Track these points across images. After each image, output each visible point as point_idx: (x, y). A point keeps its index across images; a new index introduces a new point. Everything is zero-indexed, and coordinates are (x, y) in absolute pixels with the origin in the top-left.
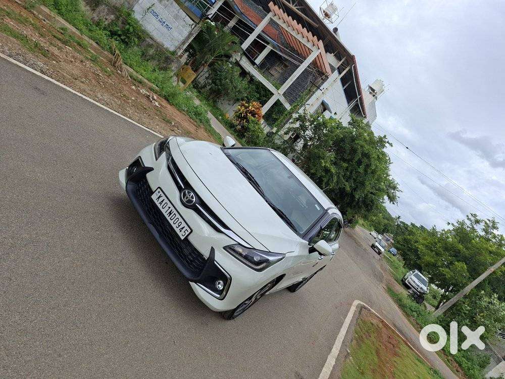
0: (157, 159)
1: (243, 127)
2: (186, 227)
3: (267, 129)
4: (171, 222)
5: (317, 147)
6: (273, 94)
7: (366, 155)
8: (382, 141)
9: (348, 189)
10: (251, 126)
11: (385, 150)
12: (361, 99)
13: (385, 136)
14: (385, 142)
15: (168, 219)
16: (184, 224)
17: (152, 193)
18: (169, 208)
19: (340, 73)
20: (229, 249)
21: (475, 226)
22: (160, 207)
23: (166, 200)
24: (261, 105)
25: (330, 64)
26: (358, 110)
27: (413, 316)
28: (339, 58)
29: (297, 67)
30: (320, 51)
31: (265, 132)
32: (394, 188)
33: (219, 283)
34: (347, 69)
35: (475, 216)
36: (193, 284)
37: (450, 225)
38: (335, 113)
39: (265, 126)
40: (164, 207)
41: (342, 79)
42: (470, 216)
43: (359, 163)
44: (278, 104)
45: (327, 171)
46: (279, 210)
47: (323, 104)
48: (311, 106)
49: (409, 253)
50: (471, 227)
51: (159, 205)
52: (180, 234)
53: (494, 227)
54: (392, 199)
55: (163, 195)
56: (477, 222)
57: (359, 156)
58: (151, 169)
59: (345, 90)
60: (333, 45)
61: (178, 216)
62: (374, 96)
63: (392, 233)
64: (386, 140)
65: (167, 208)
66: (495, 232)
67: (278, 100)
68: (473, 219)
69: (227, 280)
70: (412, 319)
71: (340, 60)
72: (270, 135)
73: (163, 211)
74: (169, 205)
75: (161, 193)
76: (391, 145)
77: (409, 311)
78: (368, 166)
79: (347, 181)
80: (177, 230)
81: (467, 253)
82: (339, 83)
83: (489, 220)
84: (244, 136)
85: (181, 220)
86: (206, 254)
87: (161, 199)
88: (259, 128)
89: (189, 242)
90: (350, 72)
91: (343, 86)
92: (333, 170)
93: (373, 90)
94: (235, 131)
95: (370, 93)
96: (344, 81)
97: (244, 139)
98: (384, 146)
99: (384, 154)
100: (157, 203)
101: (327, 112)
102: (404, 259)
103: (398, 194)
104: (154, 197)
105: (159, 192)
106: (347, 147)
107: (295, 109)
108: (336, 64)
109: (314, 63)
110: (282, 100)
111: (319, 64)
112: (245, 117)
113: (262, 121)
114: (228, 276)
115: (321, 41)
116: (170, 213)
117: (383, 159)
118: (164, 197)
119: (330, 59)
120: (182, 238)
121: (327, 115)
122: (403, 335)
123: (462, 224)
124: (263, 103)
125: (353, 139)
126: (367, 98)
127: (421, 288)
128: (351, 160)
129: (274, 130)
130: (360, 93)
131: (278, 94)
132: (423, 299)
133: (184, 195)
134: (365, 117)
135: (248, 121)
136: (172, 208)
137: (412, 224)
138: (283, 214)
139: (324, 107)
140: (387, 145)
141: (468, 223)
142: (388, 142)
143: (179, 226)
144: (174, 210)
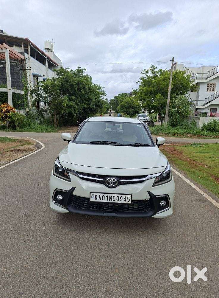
0: (70, 181)
1: (10, 123)
2: (127, 196)
3: (22, 113)
4: (116, 201)
5: (54, 99)
6: (7, 92)
7: (79, 83)
8: (80, 71)
9: (86, 106)
10: (14, 118)
11: (84, 74)
12: (48, 58)
13: (79, 67)
14: (81, 70)
15: (112, 201)
16: (124, 196)
17: (89, 199)
18: (107, 196)
19: (28, 53)
21: (148, 75)
22: (102, 201)
23: (102, 195)
24: (6, 103)
25: (18, 52)
26: (51, 65)
28: (19, 45)
29: (5, 68)
30: (8, 50)
31: (24, 114)
32: (100, 88)
34: (29, 48)
35: (144, 70)
36: (155, 216)
37: (138, 83)
38: (44, 75)
39: (19, 112)
40: (103, 199)
41: (31, 55)
42: (143, 72)
43: (79, 89)
44: (14, 95)
45: (69, 106)
47: (34, 75)
48: (31, 82)
49: (127, 110)
50: (146, 76)
51: (100, 201)
52: (126, 202)
53: (155, 68)
54: (103, 94)
55: (96, 194)
56: (147, 72)
57: (76, 87)
58: (73, 189)
59: (37, 60)
60: (13, 41)
61: (116, 196)
62: (51, 51)
63: (110, 108)
64: (81, 69)
65: (106, 198)
66: (156, 70)
67: (12, 93)
68: (144, 72)
70: (160, 134)
71: (22, 46)
72: (27, 114)
73: (105, 201)
74: (106, 195)
75: (94, 194)
78: (84, 88)
79: (82, 103)
80: (123, 202)
81: (155, 89)
82: (32, 58)
83: (151, 67)
84: (16, 127)
85: (120, 196)
86: (147, 197)
87: (98, 197)
88: (19, 116)
89: (134, 201)
90: (31, 48)
91: (35, 58)
92: (72, 103)
93: (48, 49)
94: (8, 128)
95: (48, 51)
96: (32, 55)
97: (18, 128)
98: (82, 72)
99: (86, 76)
100: (98, 201)
101: (39, 78)
102: (128, 114)
103: (103, 89)
104: (92, 199)
105: (93, 195)
106: (67, 87)
107: (26, 90)
108: (21, 50)
109: (12, 59)
110: (14, 91)
111: (13, 57)
112: (6, 117)
113: (16, 110)
115: (4, 44)
116: (110, 198)
117: (88, 79)
118: (98, 195)
119: (17, 50)
120: (130, 202)
121: (41, 79)
123: (142, 78)
124: (6, 101)
125: (66, 81)
126: (49, 54)
127: (147, 119)
128: (75, 91)
129: (27, 109)
130: (46, 56)
131: (10, 90)
132: (153, 122)
133: (109, 183)
134: (58, 65)
135: (10, 117)
136: (109, 195)
137: (115, 97)
139: (36, 76)
140: (83, 71)
141: (144, 75)
142: (83, 69)
143: (122, 199)
144: (111, 195)
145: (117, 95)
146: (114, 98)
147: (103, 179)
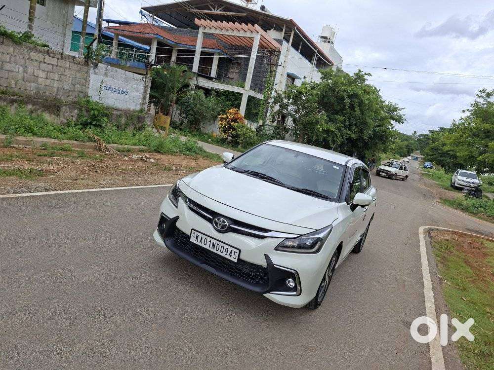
0: (177, 207)
1: (233, 137)
2: (234, 250)
3: (254, 126)
4: (219, 253)
5: (307, 114)
6: (242, 94)
7: (354, 96)
8: (360, 77)
10: (239, 132)
11: (367, 83)
12: (319, 52)
13: (360, 70)
14: (363, 76)
15: (214, 251)
16: (230, 249)
17: (189, 237)
18: (210, 241)
19: (288, 42)
20: (280, 247)
21: (489, 100)
22: (202, 245)
23: (204, 237)
24: (237, 109)
25: (275, 39)
26: (322, 62)
27: (481, 212)
28: (279, 29)
29: (249, 59)
30: (259, 34)
31: (254, 130)
32: (395, 109)
33: (289, 282)
34: (292, 34)
35: (484, 91)
36: (267, 295)
37: (466, 112)
38: (305, 77)
39: (251, 125)
40: (205, 243)
41: (293, 45)
42: (480, 94)
43: (352, 107)
44: (251, 99)
45: (327, 131)
46: (304, 189)
47: (289, 76)
48: (280, 84)
49: (442, 158)
50: (486, 102)
51: (200, 244)
52: (232, 259)
54: (399, 120)
55: (198, 234)
56: (490, 95)
57: (347, 101)
58: (177, 219)
59: (301, 53)
60: (267, 22)
61: (221, 244)
62: (329, 42)
63: (417, 150)
64: (363, 73)
65: (208, 243)
67: (249, 96)
68: (483, 94)
69: (294, 276)
70: (481, 215)
71: (282, 30)
72: (259, 130)
73: (207, 247)
74: (209, 239)
75: (196, 233)
76: (370, 75)
77: (475, 210)
78: (361, 104)
79: (349, 130)
80: (228, 257)
82: (292, 50)
84: (238, 143)
85: (226, 246)
86: (264, 264)
87: (199, 238)
88: (247, 129)
89: (244, 261)
90: (296, 35)
91: (298, 50)
92: (332, 128)
93: (326, 38)
94: (228, 143)
95: (325, 41)
96: (295, 46)
97: (240, 146)
98: (364, 80)
99: (368, 86)
100: (198, 243)
101: (296, 80)
102: (442, 166)
103: (401, 112)
104: (193, 240)
105: (194, 233)
106: (332, 99)
107: (267, 94)
108: (280, 35)
109: (261, 47)
110: (252, 93)
111: (265, 45)
112: (230, 127)
113: (246, 122)
114: (294, 272)
115: (256, 25)
116: (214, 246)
117: (371, 91)
118: (201, 235)
119: (273, 35)
120: (236, 261)
121: (298, 83)
122: (481, 233)
123: (476, 104)
124: (238, 106)
125: (333, 90)
126: (324, 48)
127: (473, 183)
128: (343, 109)
129: (261, 123)
130: (316, 47)
131: (246, 91)
132: (481, 191)
133: (216, 224)
134: (333, 65)
135: (234, 129)
136: (213, 240)
137: (430, 131)
138: (309, 191)
139: (292, 78)
140: (366, 77)
141: (481, 101)
142: (365, 74)
143: (227, 252)
144: (215, 241)
145: (437, 129)
146: (428, 133)
147: (211, 216)
